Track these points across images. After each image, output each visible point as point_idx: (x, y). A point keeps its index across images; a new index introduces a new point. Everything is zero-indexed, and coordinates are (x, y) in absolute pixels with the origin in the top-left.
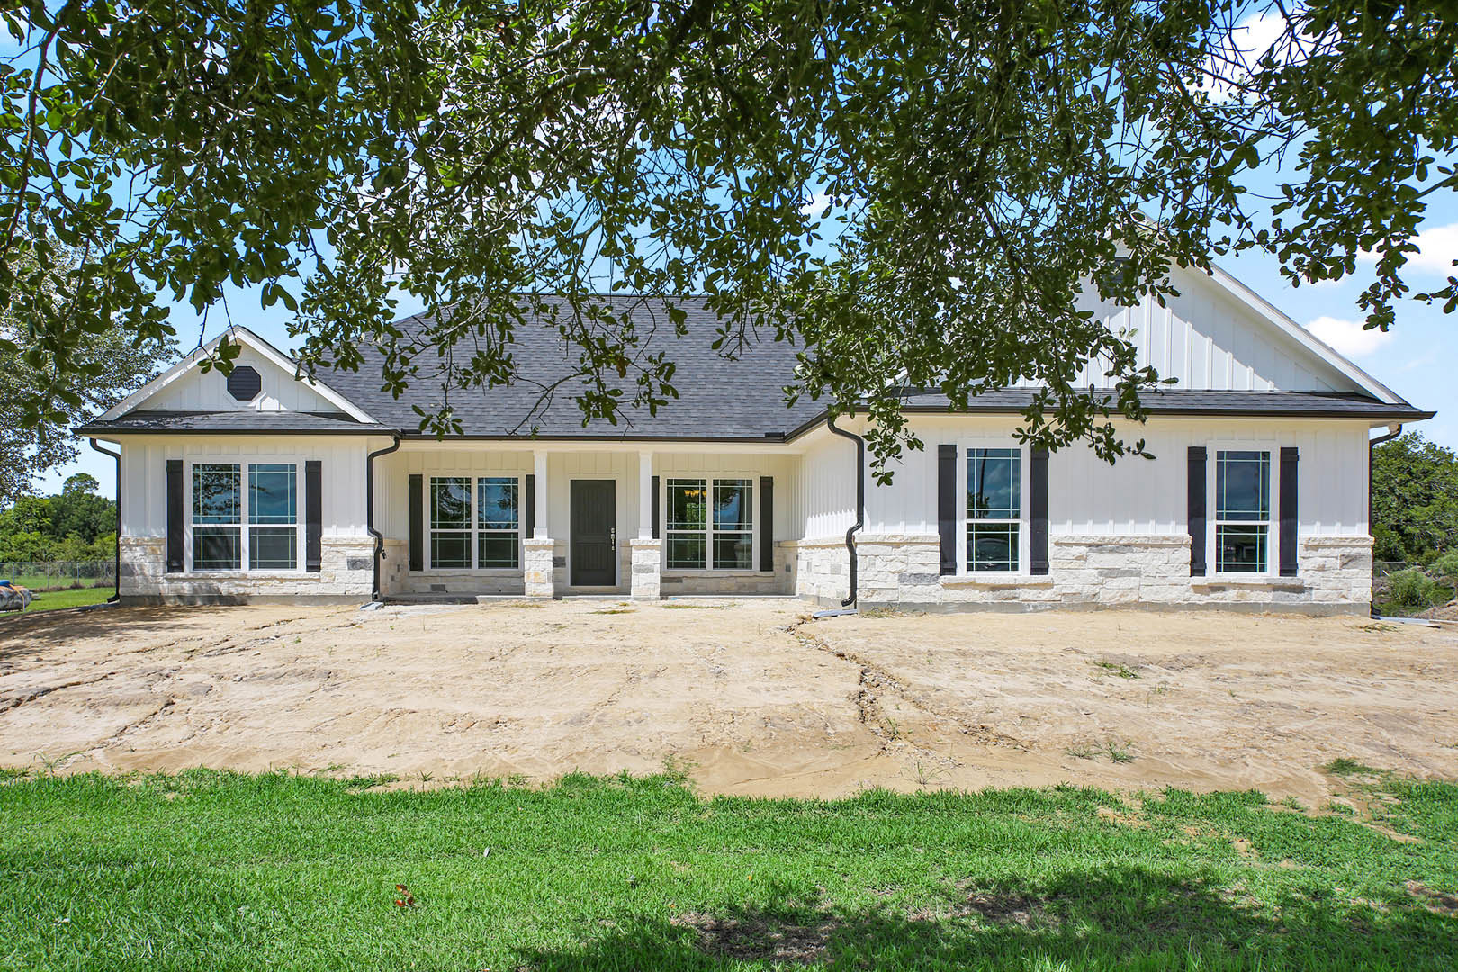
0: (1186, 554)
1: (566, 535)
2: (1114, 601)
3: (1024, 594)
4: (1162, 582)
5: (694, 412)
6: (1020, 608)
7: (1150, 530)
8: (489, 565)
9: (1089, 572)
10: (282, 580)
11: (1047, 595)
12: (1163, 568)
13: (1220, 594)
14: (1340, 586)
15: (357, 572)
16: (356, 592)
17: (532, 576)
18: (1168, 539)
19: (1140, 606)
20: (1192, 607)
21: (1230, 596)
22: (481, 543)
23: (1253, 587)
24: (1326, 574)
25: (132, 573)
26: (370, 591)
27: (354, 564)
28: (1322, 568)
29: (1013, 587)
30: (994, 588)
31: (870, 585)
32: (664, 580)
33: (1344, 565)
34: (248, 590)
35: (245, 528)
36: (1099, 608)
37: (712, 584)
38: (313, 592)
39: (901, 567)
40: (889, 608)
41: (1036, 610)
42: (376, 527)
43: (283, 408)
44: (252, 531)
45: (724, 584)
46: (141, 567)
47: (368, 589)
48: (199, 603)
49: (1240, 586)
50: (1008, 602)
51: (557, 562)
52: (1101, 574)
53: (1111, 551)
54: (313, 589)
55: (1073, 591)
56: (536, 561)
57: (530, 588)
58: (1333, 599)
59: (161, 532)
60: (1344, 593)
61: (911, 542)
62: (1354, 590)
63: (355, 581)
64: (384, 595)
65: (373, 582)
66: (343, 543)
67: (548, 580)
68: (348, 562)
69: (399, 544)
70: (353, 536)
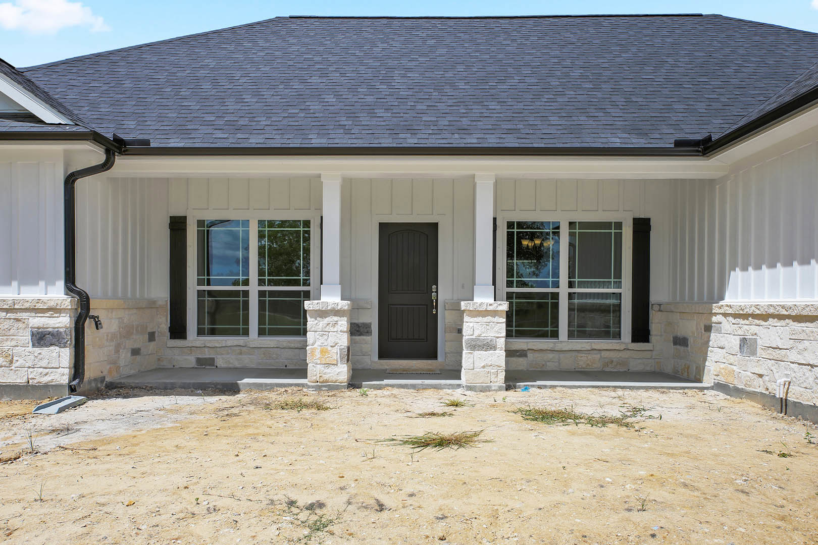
1: (371, 293)
5: (554, 120)
8: (273, 332)
15: (45, 351)
16: (45, 380)
17: (318, 354)
22: (262, 304)
26: (65, 380)
27: (41, 338)
32: (510, 353)
37: (567, 363)
42: (79, 284)
45: (583, 362)
47: (62, 376)
51: (356, 330)
56: (324, 333)
57: (315, 370)
63: (44, 363)
64: (108, 379)
65: (72, 365)
66: (27, 305)
67: (342, 359)
68: (33, 335)
69: (152, 305)
70: (42, 296)
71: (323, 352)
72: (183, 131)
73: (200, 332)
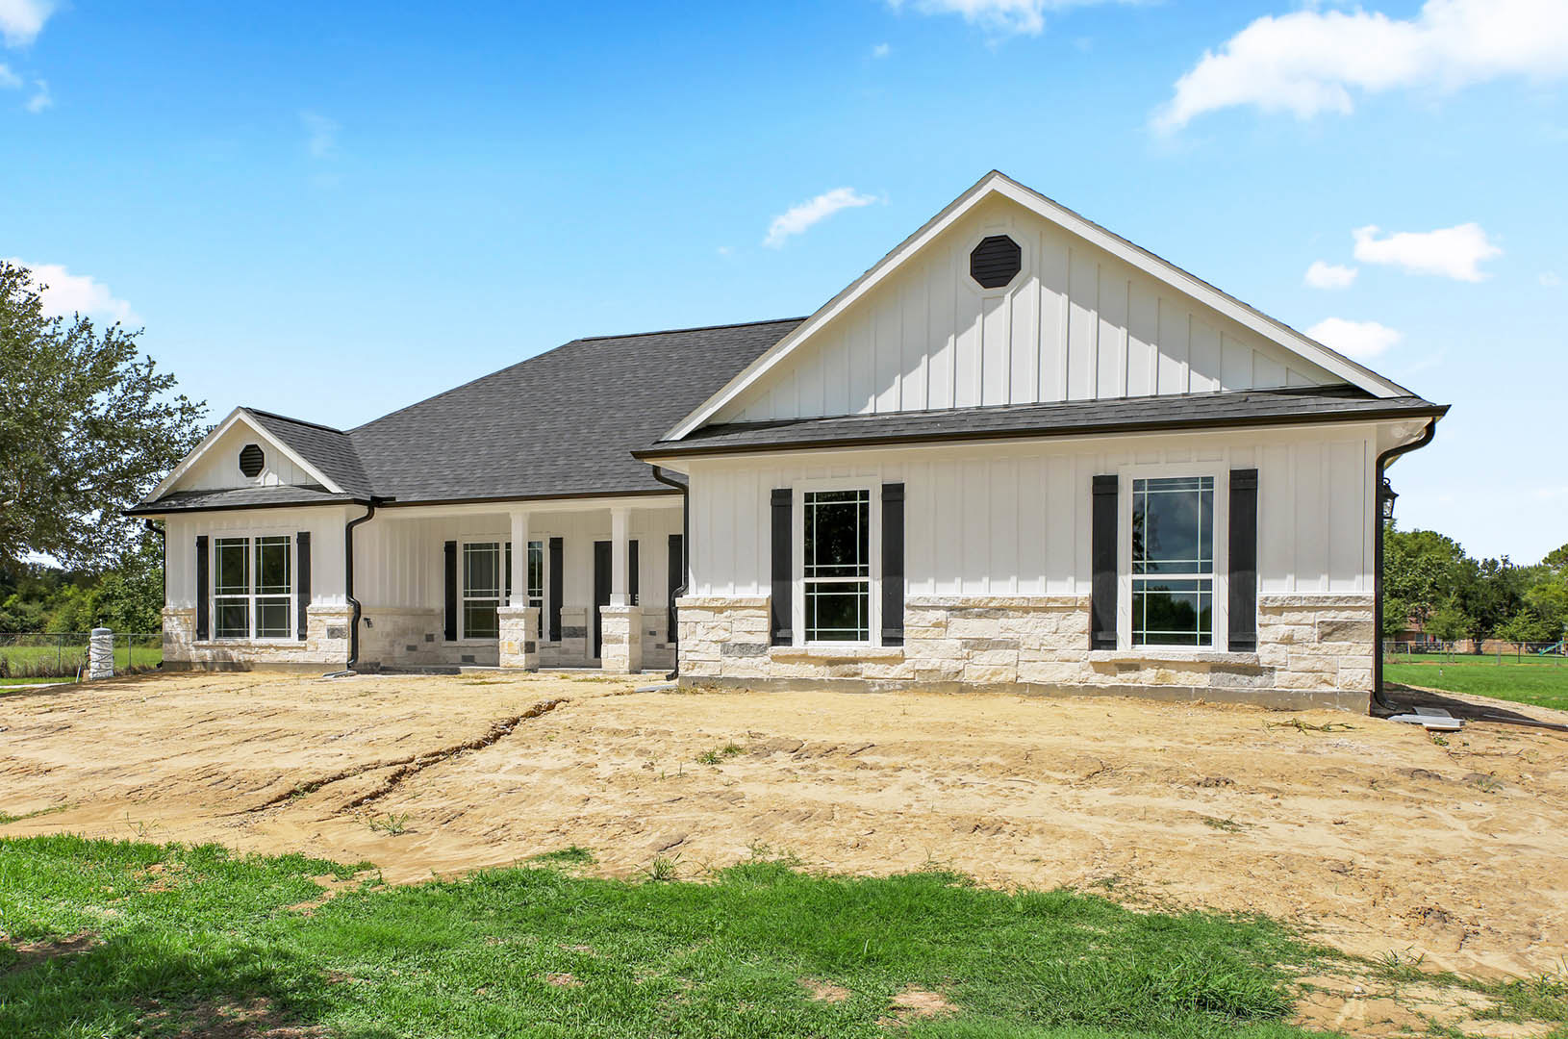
0: (1083, 620)
1: (587, 602)
2: (982, 681)
3: (868, 670)
4: (1051, 656)
6: (863, 687)
7: (1035, 589)
9: (951, 643)
10: (277, 648)
11: (896, 671)
12: (1050, 639)
13: (1132, 675)
14: (1318, 666)
15: (334, 641)
16: (335, 660)
17: (506, 647)
18: (1055, 600)
19: (1017, 688)
20: (1090, 691)
21: (1147, 677)
23: (1180, 666)
24: (1296, 648)
25: (170, 642)
26: (345, 660)
27: (333, 633)
28: (1289, 640)
29: (855, 661)
30: (832, 662)
31: (691, 656)
33: (1323, 637)
34: (252, 658)
35: (252, 598)
36: (964, 689)
38: (301, 660)
39: (723, 635)
40: (712, 684)
41: (882, 690)
42: (354, 596)
43: (281, 483)
44: (259, 601)
46: (177, 635)
47: (345, 657)
48: (217, 669)
49: (1161, 664)
50: (848, 680)
51: (574, 632)
52: (965, 645)
53: (979, 616)
54: (300, 657)
55: (929, 667)
56: (510, 630)
57: (505, 658)
58: (1307, 684)
59: (192, 604)
60: (1326, 676)
61: (735, 606)
62: (1342, 673)
63: (334, 649)
64: (382, 665)
65: (350, 650)
66: (325, 611)
67: (521, 649)
68: (328, 630)
69: (429, 613)
70: (334, 605)
71: (510, 644)
72: (423, 486)
73: (467, 635)
